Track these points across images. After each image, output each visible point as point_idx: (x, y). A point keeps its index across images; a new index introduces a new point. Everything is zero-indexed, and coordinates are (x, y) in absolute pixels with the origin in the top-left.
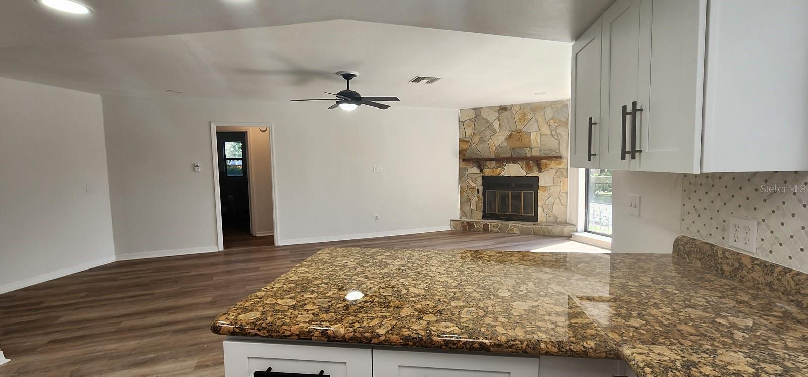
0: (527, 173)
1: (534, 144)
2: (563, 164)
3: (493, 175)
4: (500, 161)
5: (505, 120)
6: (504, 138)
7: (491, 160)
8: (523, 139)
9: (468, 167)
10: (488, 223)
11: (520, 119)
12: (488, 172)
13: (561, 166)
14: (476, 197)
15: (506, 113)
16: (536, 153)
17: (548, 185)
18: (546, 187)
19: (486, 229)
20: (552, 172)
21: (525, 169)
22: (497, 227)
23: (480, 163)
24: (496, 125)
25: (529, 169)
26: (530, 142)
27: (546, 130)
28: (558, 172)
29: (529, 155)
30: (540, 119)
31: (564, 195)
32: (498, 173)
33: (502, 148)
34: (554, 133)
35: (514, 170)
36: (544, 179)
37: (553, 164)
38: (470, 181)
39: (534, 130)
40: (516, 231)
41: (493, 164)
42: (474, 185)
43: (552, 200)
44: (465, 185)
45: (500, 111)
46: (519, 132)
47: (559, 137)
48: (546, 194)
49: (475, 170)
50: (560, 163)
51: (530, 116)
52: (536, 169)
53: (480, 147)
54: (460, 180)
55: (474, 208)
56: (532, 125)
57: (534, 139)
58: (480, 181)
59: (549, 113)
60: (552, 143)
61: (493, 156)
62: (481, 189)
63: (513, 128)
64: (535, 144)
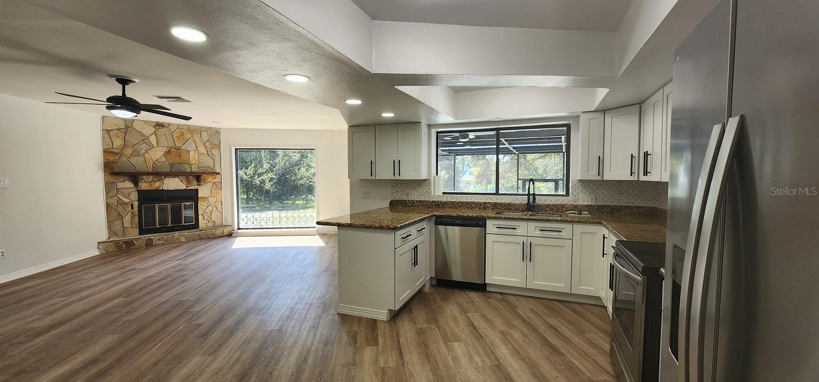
0: (187, 187)
1: (192, 161)
2: (218, 179)
3: (151, 189)
4: (158, 174)
5: (163, 136)
6: (162, 153)
7: (148, 174)
8: (181, 155)
9: (117, 181)
10: (152, 237)
11: (178, 138)
12: (144, 186)
13: (216, 180)
14: (130, 213)
15: (163, 130)
16: (195, 169)
17: (207, 196)
18: (205, 197)
19: (149, 244)
20: (209, 185)
21: (185, 183)
22: (162, 240)
23: (135, 177)
24: (153, 139)
25: (189, 182)
26: (189, 158)
27: (202, 149)
28: (214, 185)
29: (188, 170)
30: (197, 140)
31: (220, 204)
32: (156, 187)
33: (161, 162)
34: (210, 153)
35: (173, 184)
36: (203, 191)
37: (210, 179)
38: (121, 197)
39: (192, 149)
40: (183, 239)
41: (151, 178)
42: (127, 201)
43: (210, 208)
44: (114, 201)
45: (157, 127)
46: (178, 149)
47: (214, 157)
48: (205, 204)
49: (128, 184)
50: (215, 178)
51: (188, 136)
52: (195, 182)
53: (134, 161)
54: (107, 195)
55: (127, 224)
56: (190, 144)
57: (192, 156)
58: (134, 196)
59: (205, 136)
60: (207, 162)
61: (150, 170)
62: (136, 204)
63: (172, 144)
64: (194, 161)
